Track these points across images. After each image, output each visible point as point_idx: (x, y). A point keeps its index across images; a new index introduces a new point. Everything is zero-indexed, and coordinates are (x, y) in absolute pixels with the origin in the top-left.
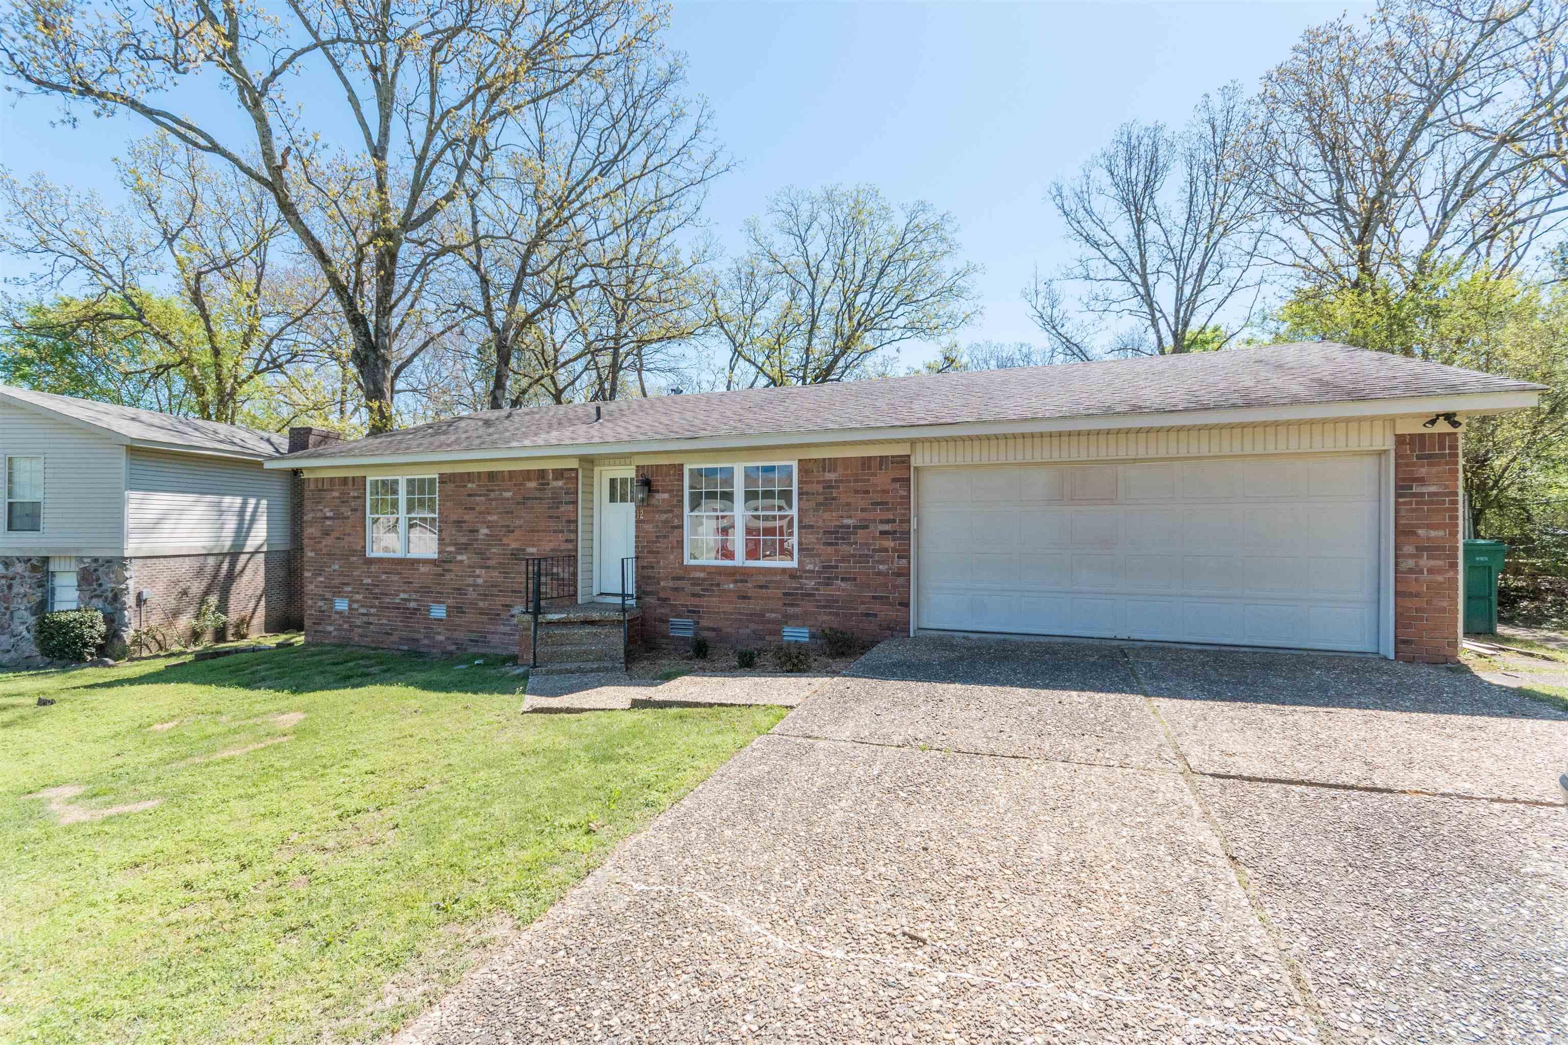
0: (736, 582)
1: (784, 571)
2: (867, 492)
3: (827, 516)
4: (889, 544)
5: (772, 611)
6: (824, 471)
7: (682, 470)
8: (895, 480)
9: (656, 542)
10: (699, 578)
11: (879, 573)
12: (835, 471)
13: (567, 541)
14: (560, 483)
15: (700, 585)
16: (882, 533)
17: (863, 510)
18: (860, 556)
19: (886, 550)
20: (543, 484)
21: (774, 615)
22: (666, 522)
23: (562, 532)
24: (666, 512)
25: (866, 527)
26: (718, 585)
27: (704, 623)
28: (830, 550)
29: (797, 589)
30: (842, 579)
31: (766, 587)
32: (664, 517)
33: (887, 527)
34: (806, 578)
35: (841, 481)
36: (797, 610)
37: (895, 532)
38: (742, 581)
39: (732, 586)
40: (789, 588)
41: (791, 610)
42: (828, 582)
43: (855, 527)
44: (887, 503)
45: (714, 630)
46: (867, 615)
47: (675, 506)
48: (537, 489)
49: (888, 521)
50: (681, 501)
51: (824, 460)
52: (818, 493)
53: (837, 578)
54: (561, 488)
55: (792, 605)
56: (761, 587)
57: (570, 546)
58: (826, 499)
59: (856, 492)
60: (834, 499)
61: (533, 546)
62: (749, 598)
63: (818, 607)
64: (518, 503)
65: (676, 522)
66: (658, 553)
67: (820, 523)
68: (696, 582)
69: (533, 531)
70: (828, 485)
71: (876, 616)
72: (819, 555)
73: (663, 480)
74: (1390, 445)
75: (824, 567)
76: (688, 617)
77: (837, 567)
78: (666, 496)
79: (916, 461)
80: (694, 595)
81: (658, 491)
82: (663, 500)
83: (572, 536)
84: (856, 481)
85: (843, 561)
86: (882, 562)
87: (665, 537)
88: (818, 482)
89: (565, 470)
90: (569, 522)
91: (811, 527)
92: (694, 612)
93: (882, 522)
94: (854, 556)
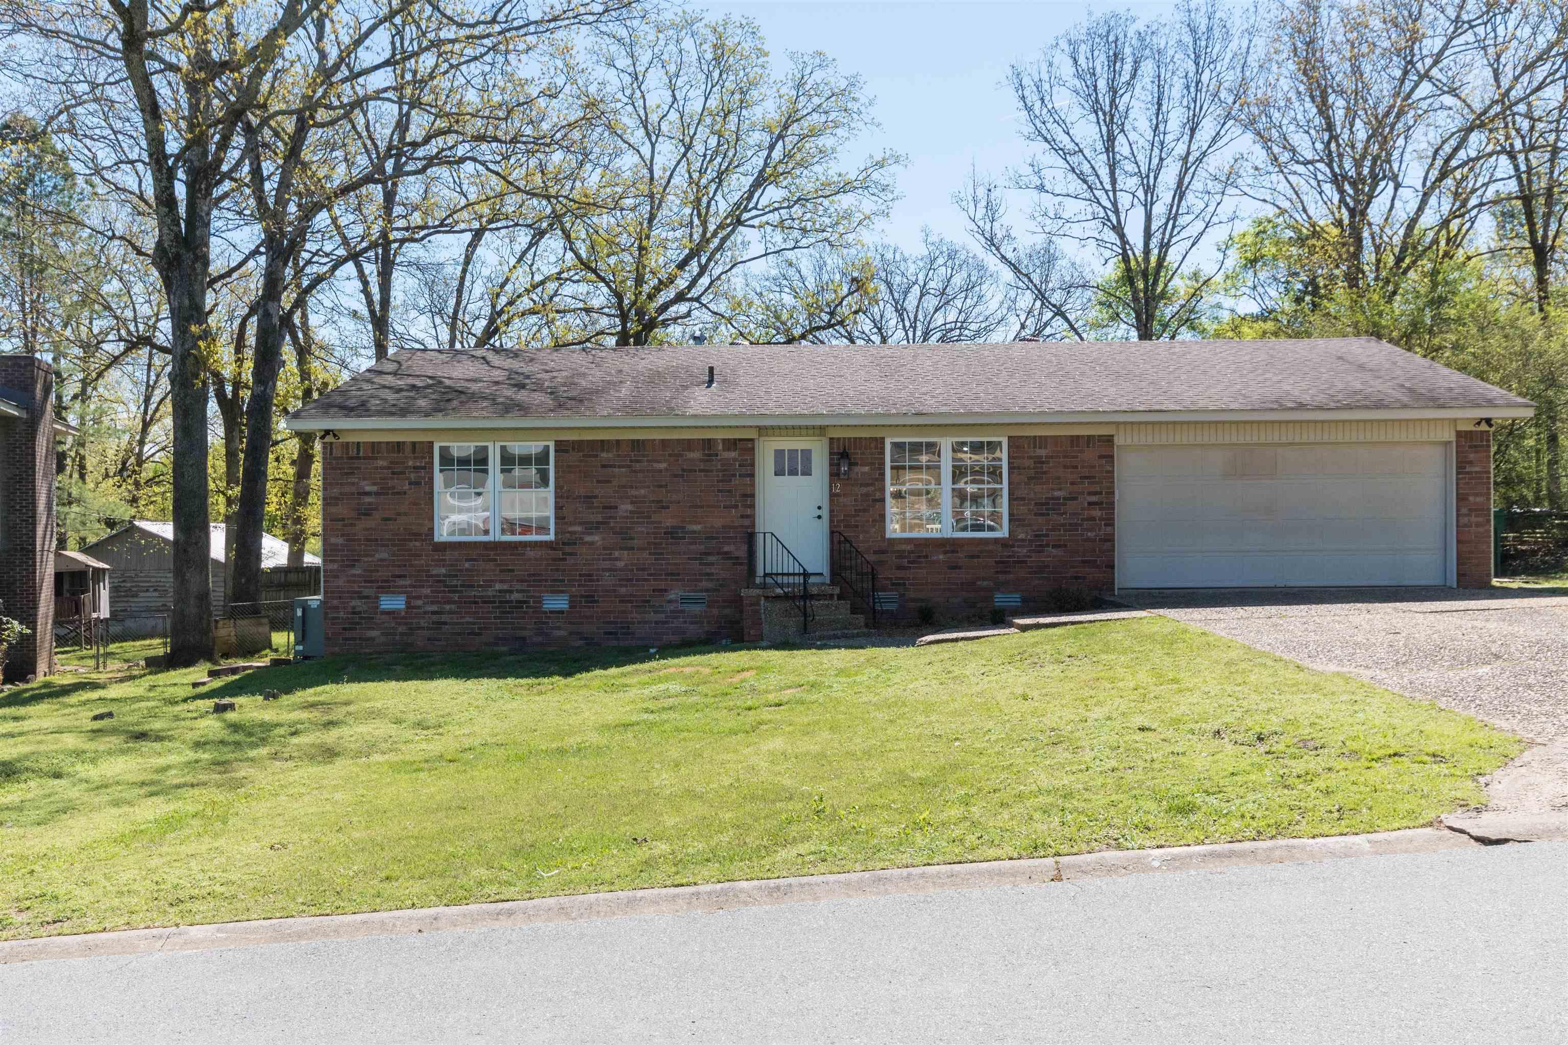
0: (945, 553)
1: (996, 540)
2: (1076, 467)
3: (1038, 488)
4: (1097, 513)
5: (984, 579)
6: (1035, 447)
7: (883, 443)
8: (1101, 457)
9: (855, 516)
10: (904, 551)
11: (1088, 540)
12: (1046, 448)
13: (742, 517)
14: (733, 454)
15: (905, 557)
16: (1090, 504)
17: (1072, 483)
18: (1070, 524)
19: (1093, 519)
20: (710, 455)
21: (985, 583)
22: (867, 495)
23: (736, 507)
24: (868, 485)
25: (1075, 499)
26: (926, 557)
27: (912, 594)
28: (1040, 519)
29: (1009, 557)
30: (1054, 546)
31: (978, 557)
32: (864, 490)
33: (1094, 499)
34: (1019, 547)
35: (1052, 457)
36: (1011, 577)
37: (1102, 503)
38: (953, 552)
39: (941, 557)
40: (1001, 557)
41: (1002, 577)
42: (1040, 549)
43: (1065, 499)
44: (1094, 477)
45: (922, 600)
46: (1077, 578)
47: (877, 480)
48: (701, 460)
49: (1095, 493)
50: (883, 474)
51: (1035, 437)
52: (1029, 468)
53: (1048, 545)
54: (735, 460)
55: (1005, 573)
56: (973, 557)
57: (747, 522)
58: (1037, 473)
59: (1065, 467)
60: (1045, 473)
61: (696, 523)
62: (960, 568)
63: (1030, 573)
64: (676, 476)
65: (878, 495)
66: (857, 526)
67: (1032, 496)
68: (901, 555)
69: (697, 507)
70: (1039, 461)
71: (1084, 578)
72: (1030, 525)
73: (862, 454)
74: (1453, 438)
75: (1036, 536)
76: (892, 590)
77: (1047, 535)
78: (866, 469)
79: (1119, 440)
80: (900, 568)
81: (856, 464)
82: (863, 473)
83: (749, 512)
84: (1065, 457)
85: (1053, 530)
86: (1091, 530)
87: (865, 510)
88: (1030, 458)
89: (740, 440)
90: (745, 496)
91: (1023, 499)
92: (899, 584)
93: (1090, 494)
94: (1063, 525)
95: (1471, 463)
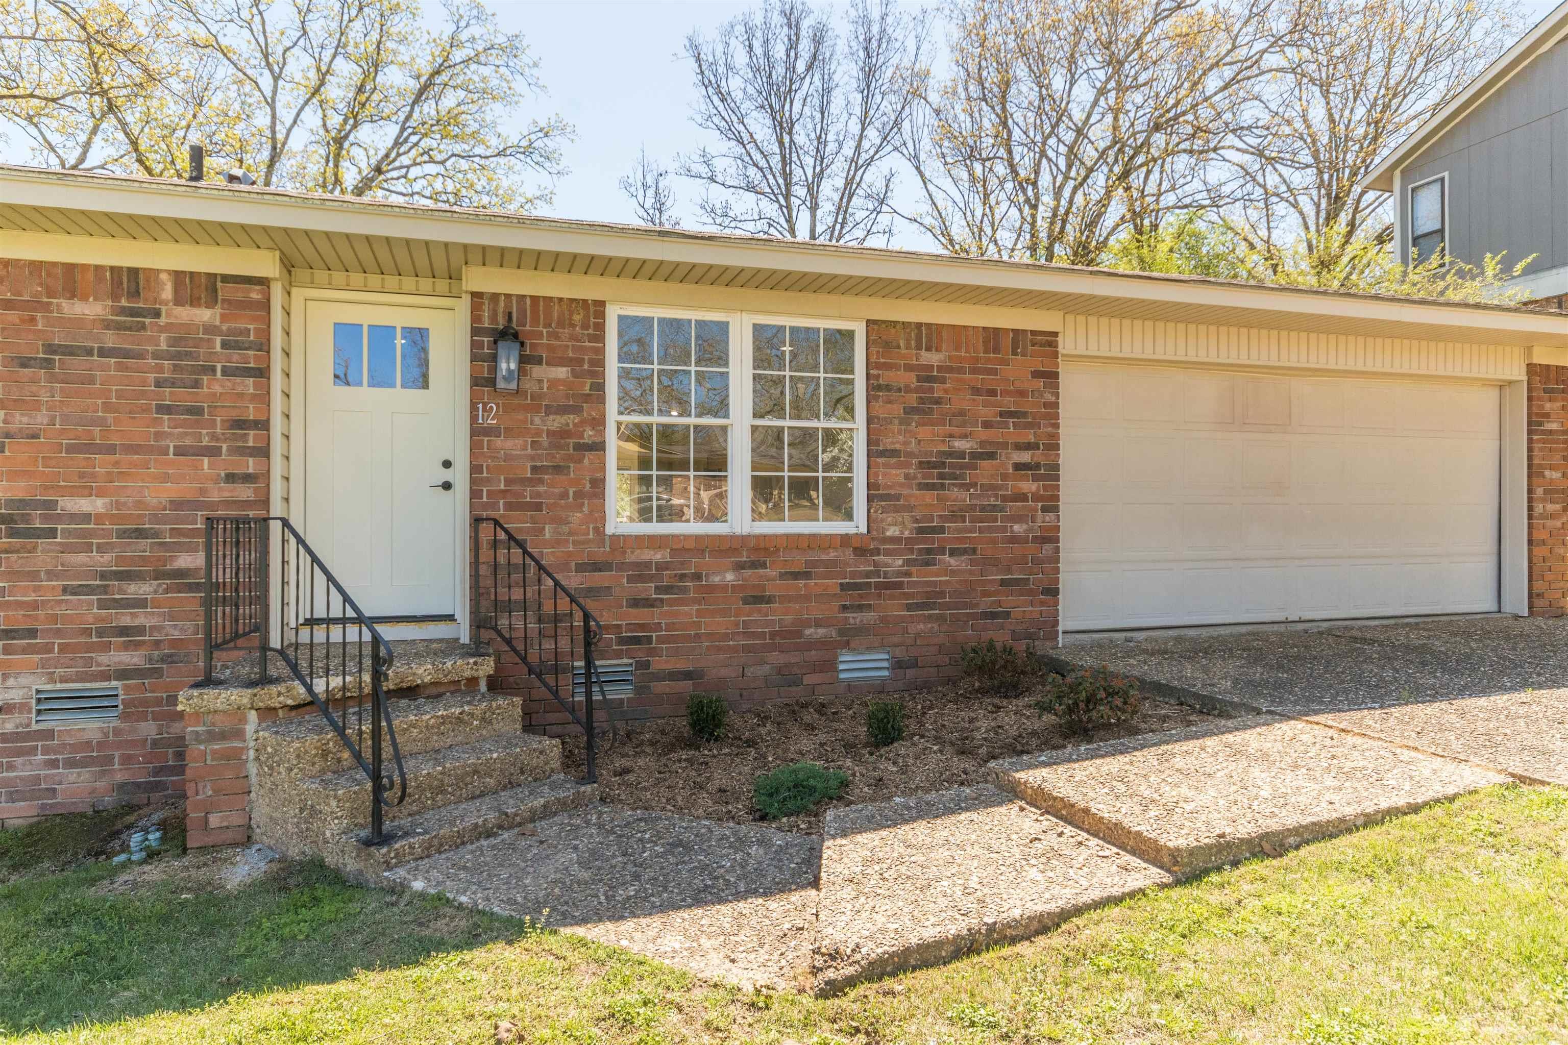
0: (739, 567)
1: (845, 540)
2: (993, 393)
3: (924, 432)
4: (1029, 486)
5: (818, 624)
6: (919, 347)
7: (601, 315)
8: (1036, 374)
9: (531, 482)
10: (647, 565)
11: (1014, 539)
12: (938, 350)
13: (231, 478)
14: (205, 315)
15: (651, 578)
16: (1018, 467)
17: (987, 425)
18: (983, 509)
19: (1023, 497)
20: (133, 312)
21: (821, 631)
22: (564, 433)
23: (213, 452)
24: (563, 410)
25: (991, 456)
26: (697, 577)
27: (661, 664)
28: (929, 497)
29: (868, 575)
30: (953, 553)
31: (807, 575)
32: (556, 422)
33: (1025, 457)
34: (888, 553)
35: (950, 370)
36: (869, 617)
37: (1038, 466)
38: (754, 565)
39: (730, 577)
40: (853, 574)
41: (855, 618)
42: (928, 558)
43: (974, 455)
44: (1024, 414)
45: (687, 675)
46: (994, 615)
47: (587, 398)
48: (107, 325)
49: (1028, 447)
50: (600, 387)
51: (919, 325)
52: (908, 389)
53: (942, 551)
54: (210, 329)
55: (860, 608)
56: (796, 576)
57: (245, 492)
58: (921, 400)
59: (976, 391)
60: (938, 401)
61: (89, 492)
62: (769, 600)
63: (909, 607)
64: (25, 363)
65: (589, 435)
66: (538, 507)
67: (913, 446)
68: (640, 572)
69: (90, 448)
70: (927, 376)
71: (1007, 615)
72: (910, 508)
73: (554, 335)
74: (1523, 377)
75: (920, 530)
76: (618, 655)
77: (942, 530)
78: (562, 372)
79: (1065, 345)
80: (635, 603)
81: (539, 361)
82: (553, 383)
83: (251, 465)
84: (974, 371)
85: (953, 518)
86: (1019, 519)
87: (558, 469)
88: (909, 368)
89: (226, 278)
90: (240, 424)
91: (894, 453)
92: (636, 640)
93: (1018, 447)
94: (972, 508)
95: (1547, 415)
